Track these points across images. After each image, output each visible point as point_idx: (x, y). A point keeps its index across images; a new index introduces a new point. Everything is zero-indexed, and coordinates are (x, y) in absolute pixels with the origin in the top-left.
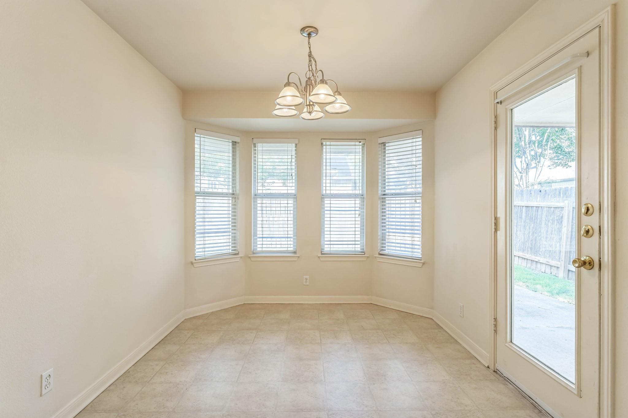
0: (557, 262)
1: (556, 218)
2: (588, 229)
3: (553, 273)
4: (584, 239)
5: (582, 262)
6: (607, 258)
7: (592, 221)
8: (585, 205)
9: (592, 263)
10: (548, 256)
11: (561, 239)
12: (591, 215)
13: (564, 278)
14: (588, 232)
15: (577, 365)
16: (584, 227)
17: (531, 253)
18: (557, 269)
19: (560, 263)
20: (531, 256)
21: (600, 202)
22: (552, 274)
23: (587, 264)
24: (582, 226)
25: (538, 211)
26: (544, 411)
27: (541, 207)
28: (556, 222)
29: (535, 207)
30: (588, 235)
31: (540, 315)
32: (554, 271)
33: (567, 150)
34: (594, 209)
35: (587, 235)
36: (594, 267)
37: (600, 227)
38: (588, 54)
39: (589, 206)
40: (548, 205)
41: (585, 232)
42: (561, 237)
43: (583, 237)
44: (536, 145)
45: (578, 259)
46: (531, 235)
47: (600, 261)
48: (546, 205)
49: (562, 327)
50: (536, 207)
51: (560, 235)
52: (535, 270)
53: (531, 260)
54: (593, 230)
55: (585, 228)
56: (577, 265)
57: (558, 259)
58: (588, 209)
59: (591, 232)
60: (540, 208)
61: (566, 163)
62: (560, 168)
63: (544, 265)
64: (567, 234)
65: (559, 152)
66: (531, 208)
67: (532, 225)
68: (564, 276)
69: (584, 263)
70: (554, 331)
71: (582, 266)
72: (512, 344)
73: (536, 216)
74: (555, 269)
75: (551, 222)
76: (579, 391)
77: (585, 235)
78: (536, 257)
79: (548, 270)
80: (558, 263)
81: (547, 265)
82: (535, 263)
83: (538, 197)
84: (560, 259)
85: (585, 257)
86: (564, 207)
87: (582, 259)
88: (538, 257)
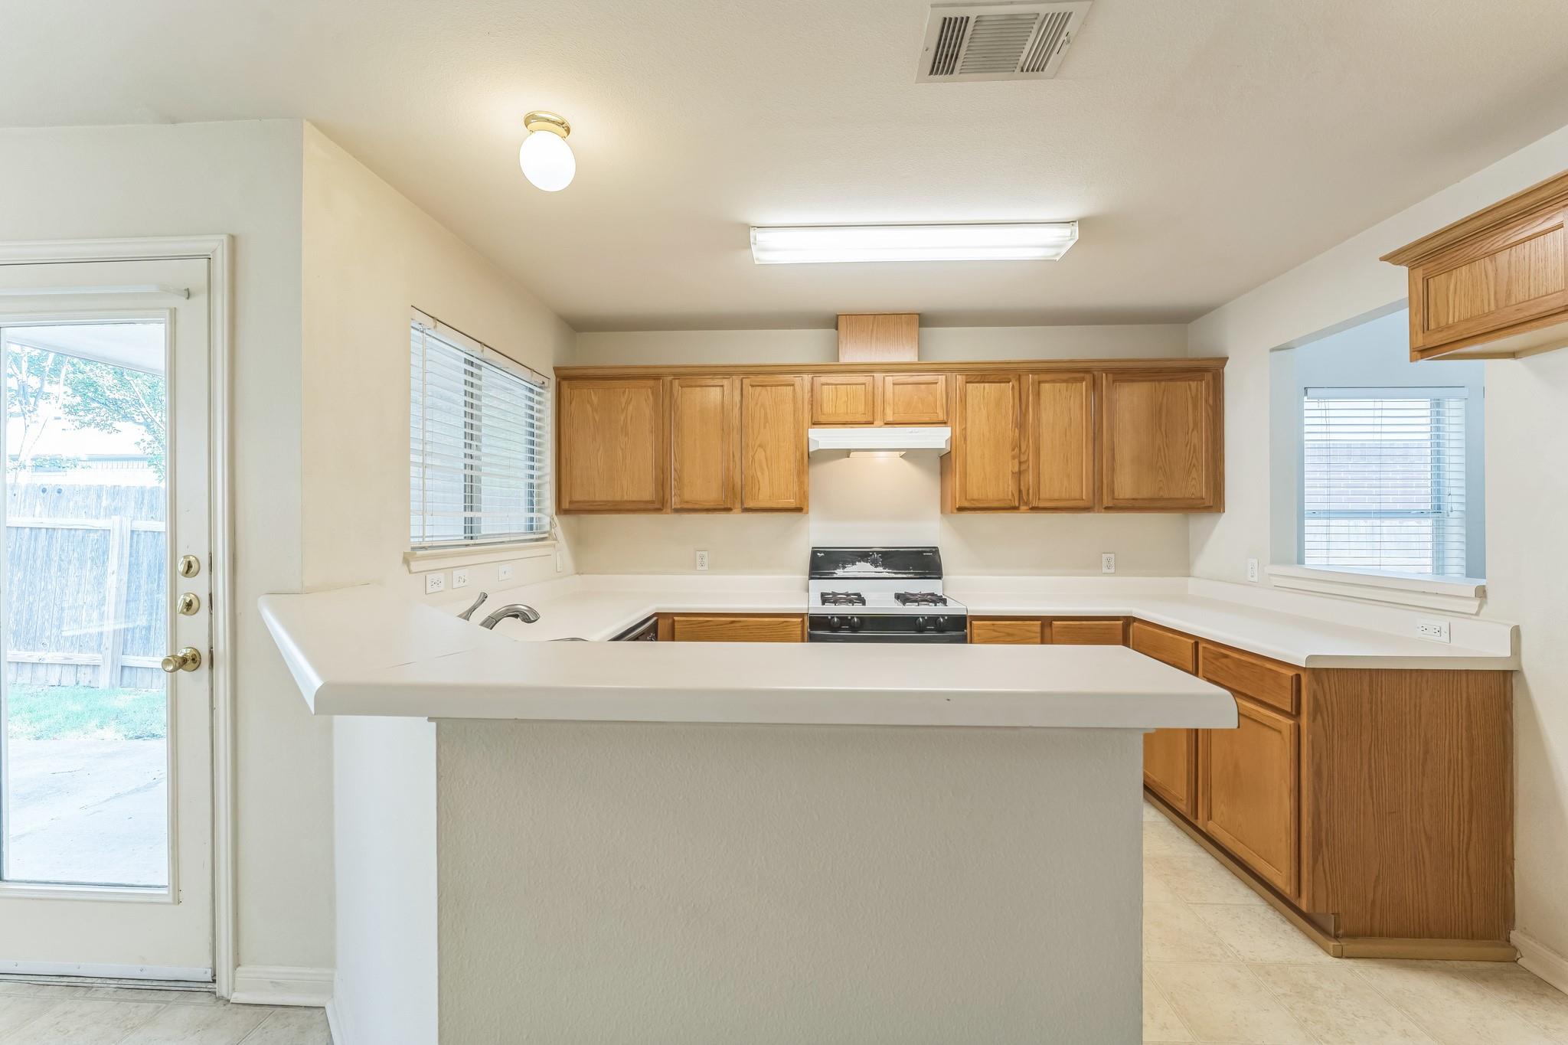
0: (94, 655)
1: (89, 555)
2: (191, 601)
3: (84, 681)
4: (183, 619)
5: (180, 660)
6: (222, 647)
7: (196, 587)
8: (185, 557)
9: (198, 659)
10: (68, 644)
11: (102, 602)
12: (197, 574)
13: (112, 686)
14: (189, 605)
15: (172, 848)
16: (182, 597)
17: (16, 645)
18: (94, 672)
19: (100, 655)
20: (15, 652)
21: (211, 554)
22: (81, 684)
23: (189, 662)
24: (178, 596)
25: (36, 540)
26: (99, 981)
27: (47, 529)
28: (89, 562)
29: (28, 530)
30: (190, 612)
31: (59, 791)
32: (85, 676)
33: (112, 396)
34: (201, 564)
35: (188, 610)
36: (202, 663)
37: (211, 595)
38: (189, 294)
39: (192, 559)
40: (68, 525)
41: (184, 606)
42: (104, 597)
43: (182, 615)
44: (25, 366)
45: (173, 656)
46: (14, 598)
47: (211, 653)
48: (61, 525)
49: (118, 796)
50: (31, 528)
51: (100, 592)
52: (30, 684)
53: (18, 663)
54: (199, 601)
55: (185, 600)
56: (171, 668)
57: (96, 647)
58: (190, 566)
59: (195, 604)
60: (44, 531)
61: (108, 423)
62: (92, 431)
63: (58, 669)
64: (118, 589)
65: (90, 394)
66: (14, 531)
67: (20, 575)
68: (111, 683)
69: (184, 660)
70: (99, 811)
71: (180, 667)
72: (5, 883)
73: (32, 550)
74: (89, 671)
75: (75, 565)
76: (177, 890)
77: (185, 610)
78: (32, 653)
79: (68, 678)
80: (96, 655)
81: (66, 667)
82: (28, 669)
83: (38, 504)
84: (100, 645)
85: (184, 651)
86: (110, 530)
87: (180, 655)
88: (38, 651)
